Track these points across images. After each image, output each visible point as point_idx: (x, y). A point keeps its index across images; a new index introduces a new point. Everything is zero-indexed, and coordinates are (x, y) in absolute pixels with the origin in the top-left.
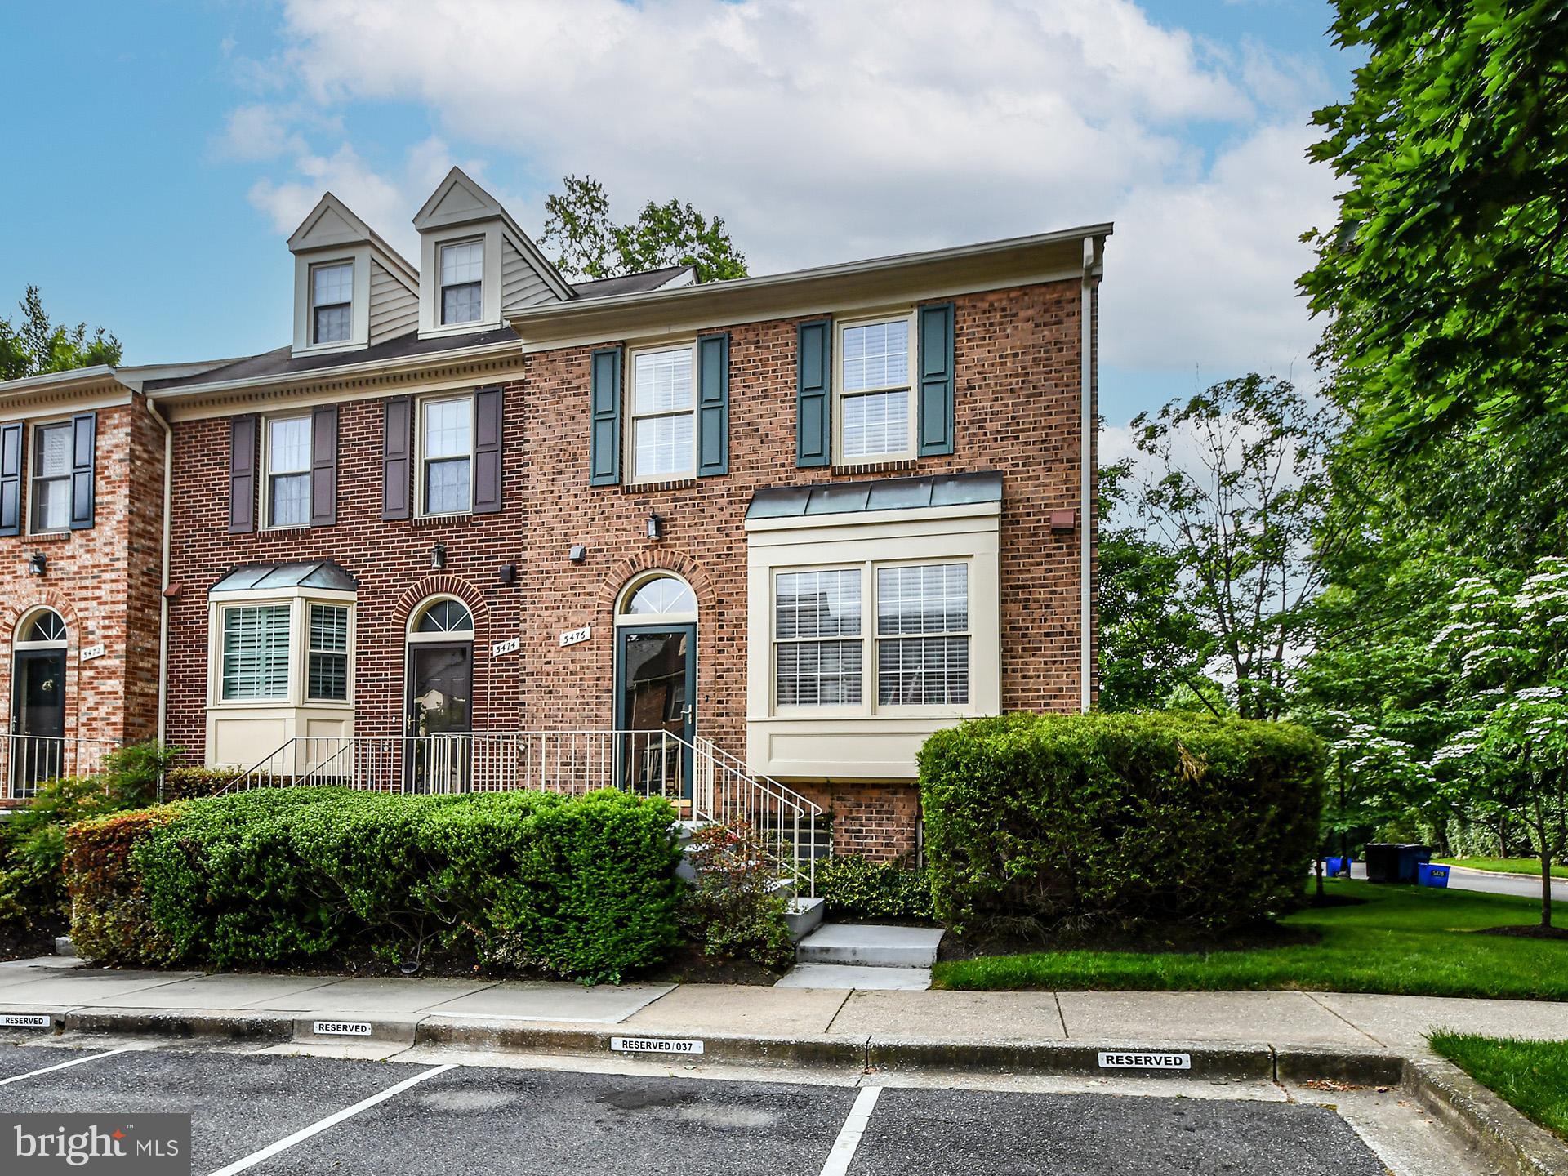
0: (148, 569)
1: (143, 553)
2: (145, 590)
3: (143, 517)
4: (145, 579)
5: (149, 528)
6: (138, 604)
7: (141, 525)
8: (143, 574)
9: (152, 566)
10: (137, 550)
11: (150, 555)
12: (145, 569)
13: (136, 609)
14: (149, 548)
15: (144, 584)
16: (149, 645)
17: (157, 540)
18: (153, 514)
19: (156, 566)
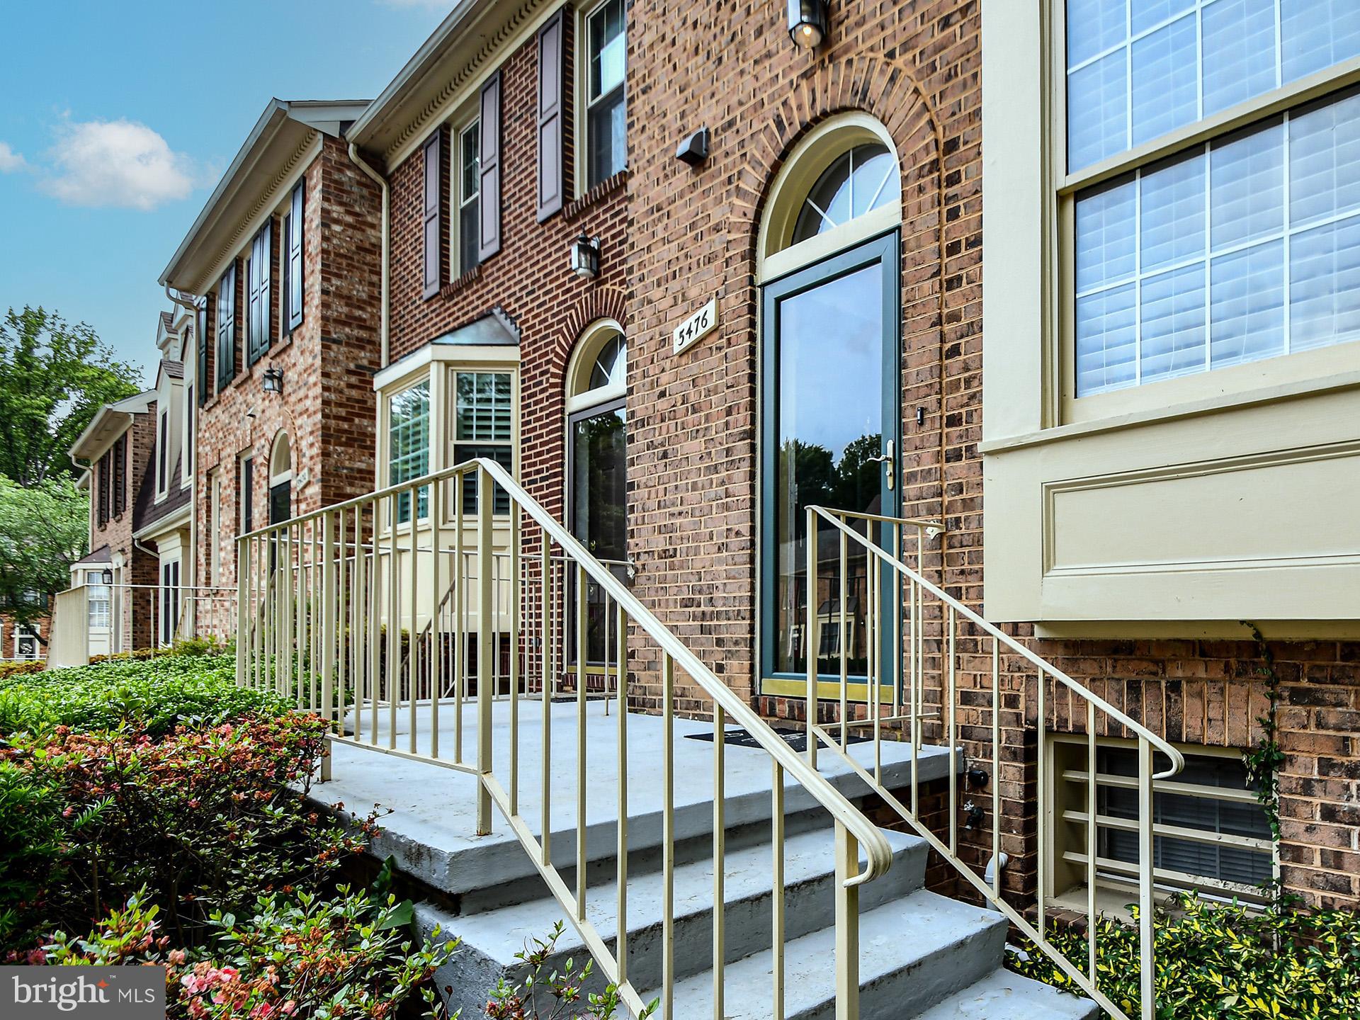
0: (358, 366)
1: (348, 344)
2: (354, 393)
3: (349, 300)
4: (353, 380)
5: (358, 313)
6: (343, 412)
7: (345, 310)
8: (349, 372)
9: (365, 362)
10: (335, 341)
11: (363, 348)
12: (352, 366)
13: (337, 418)
14: (358, 339)
15: (350, 386)
16: (358, 465)
17: (374, 330)
18: (364, 296)
19: (371, 362)
